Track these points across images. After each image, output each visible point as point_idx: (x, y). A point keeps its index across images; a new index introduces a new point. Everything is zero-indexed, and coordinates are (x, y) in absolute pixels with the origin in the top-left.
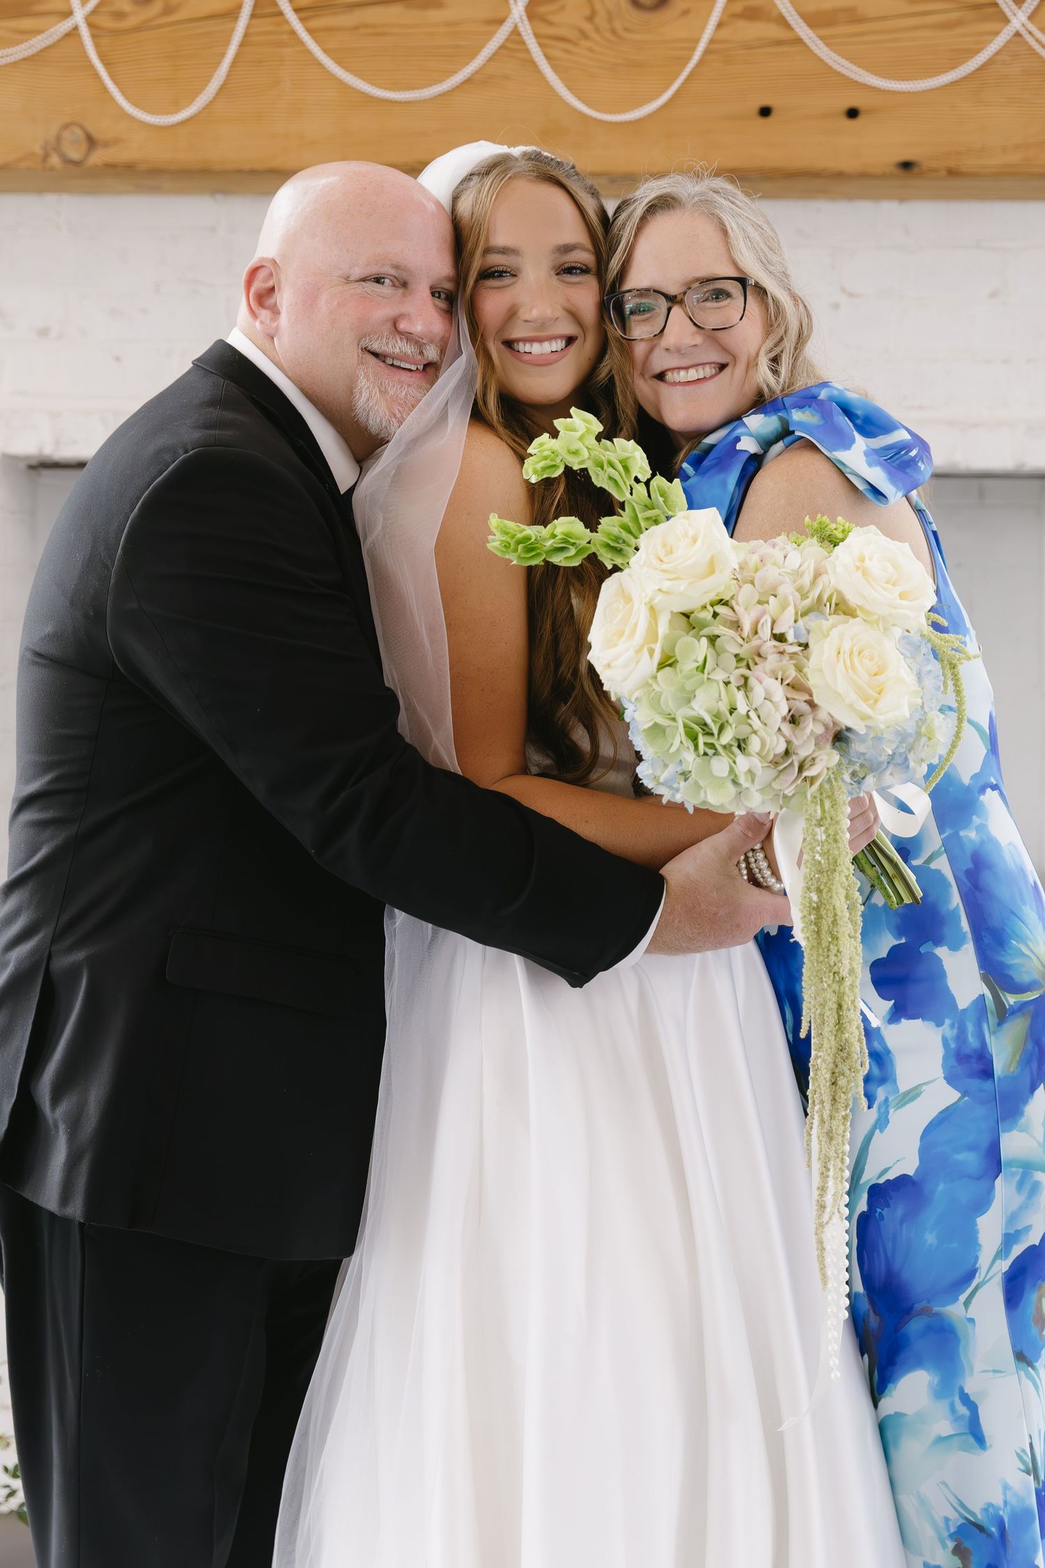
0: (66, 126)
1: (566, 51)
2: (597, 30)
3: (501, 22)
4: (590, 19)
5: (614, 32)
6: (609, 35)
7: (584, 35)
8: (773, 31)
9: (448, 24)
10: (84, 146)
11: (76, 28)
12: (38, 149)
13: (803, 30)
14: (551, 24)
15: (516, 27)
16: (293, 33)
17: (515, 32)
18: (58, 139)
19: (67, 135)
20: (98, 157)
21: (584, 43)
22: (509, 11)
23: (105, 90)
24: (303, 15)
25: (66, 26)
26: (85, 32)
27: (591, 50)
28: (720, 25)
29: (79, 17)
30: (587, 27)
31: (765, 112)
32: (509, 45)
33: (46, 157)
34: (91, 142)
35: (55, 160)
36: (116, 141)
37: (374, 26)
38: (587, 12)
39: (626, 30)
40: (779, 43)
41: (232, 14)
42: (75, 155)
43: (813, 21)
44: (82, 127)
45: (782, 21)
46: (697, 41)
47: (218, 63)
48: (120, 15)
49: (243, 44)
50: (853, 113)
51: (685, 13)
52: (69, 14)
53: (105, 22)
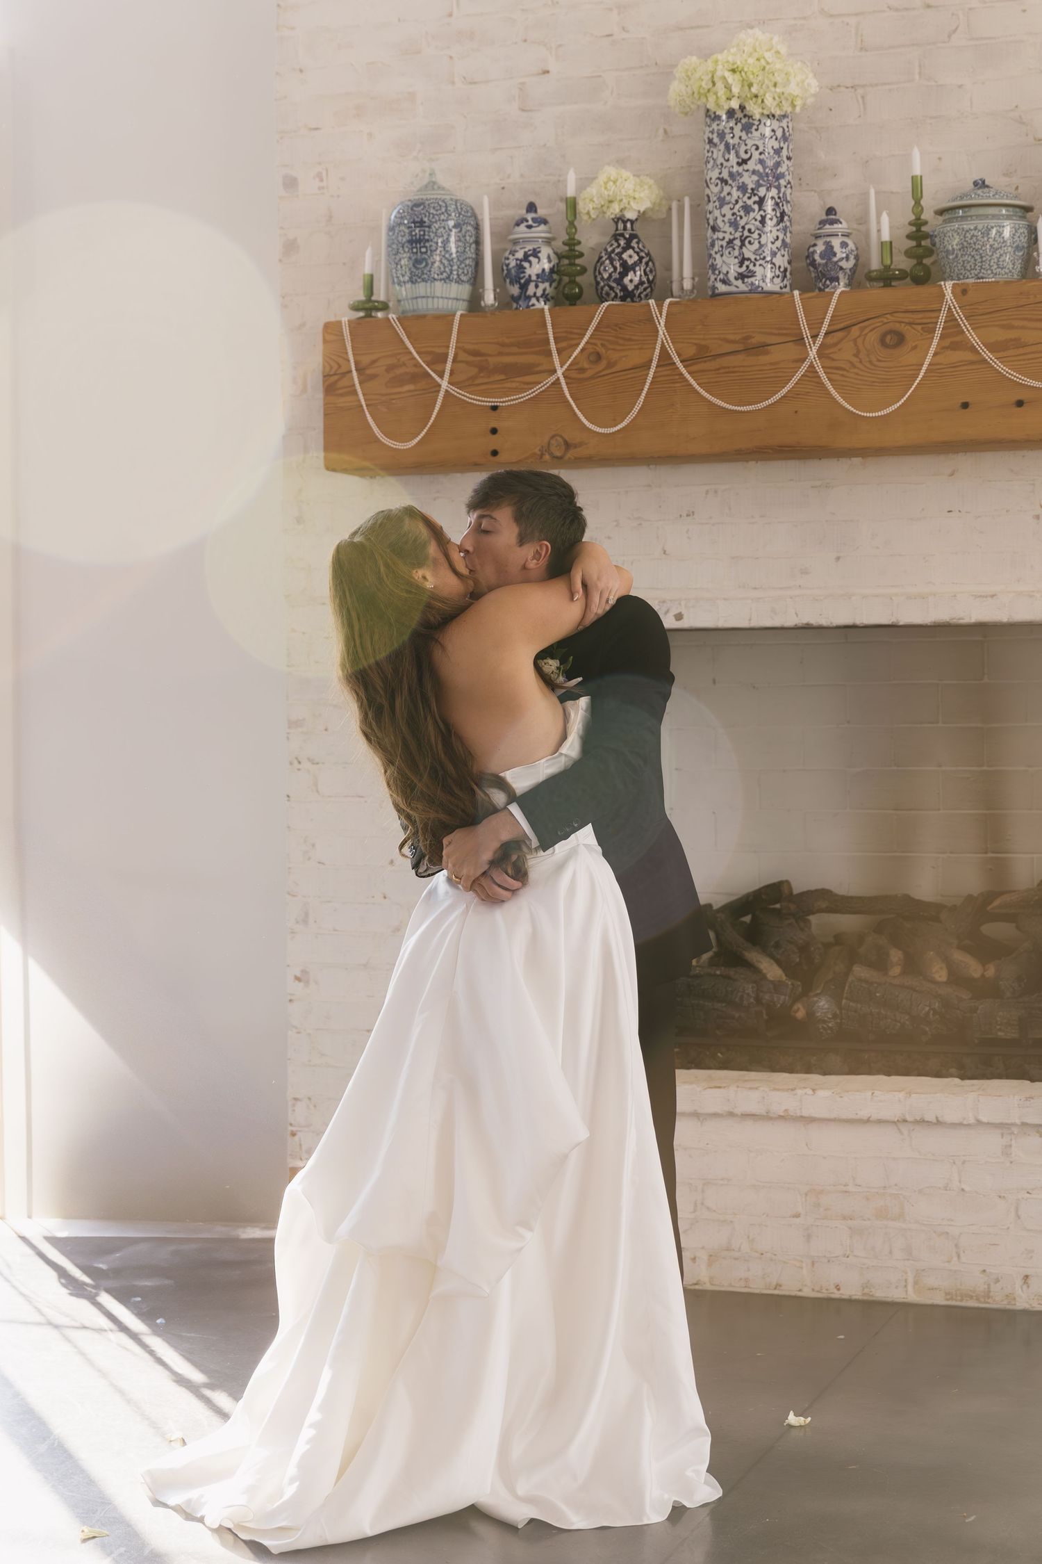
0: (553, 437)
1: (843, 375)
2: (861, 362)
3: (803, 360)
4: (856, 355)
5: (870, 362)
6: (868, 365)
7: (854, 366)
8: (969, 356)
9: (771, 364)
10: (563, 448)
11: (558, 379)
12: (537, 451)
13: (987, 355)
14: (833, 360)
15: (812, 362)
16: (681, 374)
17: (811, 366)
18: (549, 444)
19: (553, 442)
20: (571, 454)
21: (852, 370)
22: (808, 355)
23: (575, 414)
24: (686, 363)
25: (552, 379)
26: (563, 381)
27: (857, 374)
28: (935, 354)
29: (560, 372)
30: (855, 360)
31: (965, 405)
32: (808, 374)
33: (542, 456)
34: (568, 445)
35: (547, 457)
36: (581, 444)
37: (729, 368)
38: (855, 352)
39: (880, 361)
40: (972, 363)
41: (647, 365)
42: (558, 454)
43: (992, 347)
44: (561, 437)
45: (973, 349)
46: (922, 365)
47: (640, 394)
48: (582, 370)
49: (652, 383)
50: (1020, 404)
51: (915, 348)
52: (555, 371)
53: (574, 375)
